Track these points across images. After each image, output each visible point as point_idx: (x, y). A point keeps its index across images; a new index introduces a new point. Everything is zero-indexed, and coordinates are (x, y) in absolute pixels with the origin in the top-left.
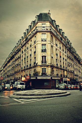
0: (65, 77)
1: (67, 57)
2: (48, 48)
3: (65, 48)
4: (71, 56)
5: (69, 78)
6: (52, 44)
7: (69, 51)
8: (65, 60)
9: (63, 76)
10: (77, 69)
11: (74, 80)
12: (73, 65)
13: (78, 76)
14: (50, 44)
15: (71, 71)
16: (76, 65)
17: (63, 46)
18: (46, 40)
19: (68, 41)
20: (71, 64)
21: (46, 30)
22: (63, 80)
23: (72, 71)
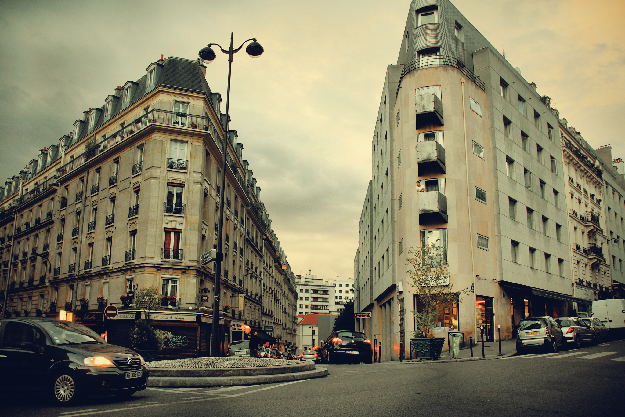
0: (237, 316)
1: (247, 240)
2: (190, 199)
3: (242, 206)
4: (257, 237)
5: (246, 324)
6: (206, 184)
7: (253, 220)
8: (238, 251)
9: (231, 315)
10: (270, 288)
11: (259, 329)
12: (261, 273)
13: (271, 316)
14: (201, 184)
15: (253, 297)
16: (270, 275)
17: (236, 197)
18: (184, 169)
19: (251, 180)
20: (256, 269)
21: (187, 127)
22: (231, 330)
23: (256, 295)
